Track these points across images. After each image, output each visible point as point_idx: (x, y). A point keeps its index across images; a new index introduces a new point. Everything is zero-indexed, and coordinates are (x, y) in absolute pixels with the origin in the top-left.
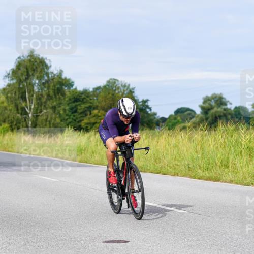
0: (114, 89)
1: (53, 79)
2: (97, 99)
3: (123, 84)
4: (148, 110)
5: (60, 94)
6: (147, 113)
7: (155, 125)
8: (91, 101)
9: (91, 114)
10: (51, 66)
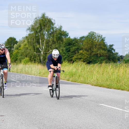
0: (93, 38)
1: (56, 32)
2: (82, 44)
3: (99, 35)
5: (60, 41)
6: (112, 53)
8: (79, 45)
9: (78, 53)
10: (55, 24)
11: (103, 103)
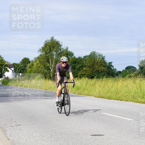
0: (94, 56)
1: (63, 52)
3: (99, 54)
4: (112, 67)
9: (82, 69)
10: (62, 45)
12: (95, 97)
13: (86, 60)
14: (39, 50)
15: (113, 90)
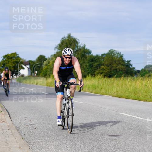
0: (113, 55)
1: (80, 50)
2: (104, 60)
3: (117, 53)
4: (130, 66)
5: (84, 57)
6: (130, 68)
7: (134, 74)
8: (100, 61)
9: (100, 68)
10: (79, 43)
11: (123, 112)
12: (113, 96)
13: (103, 58)
14: (56, 47)
15: (131, 89)
